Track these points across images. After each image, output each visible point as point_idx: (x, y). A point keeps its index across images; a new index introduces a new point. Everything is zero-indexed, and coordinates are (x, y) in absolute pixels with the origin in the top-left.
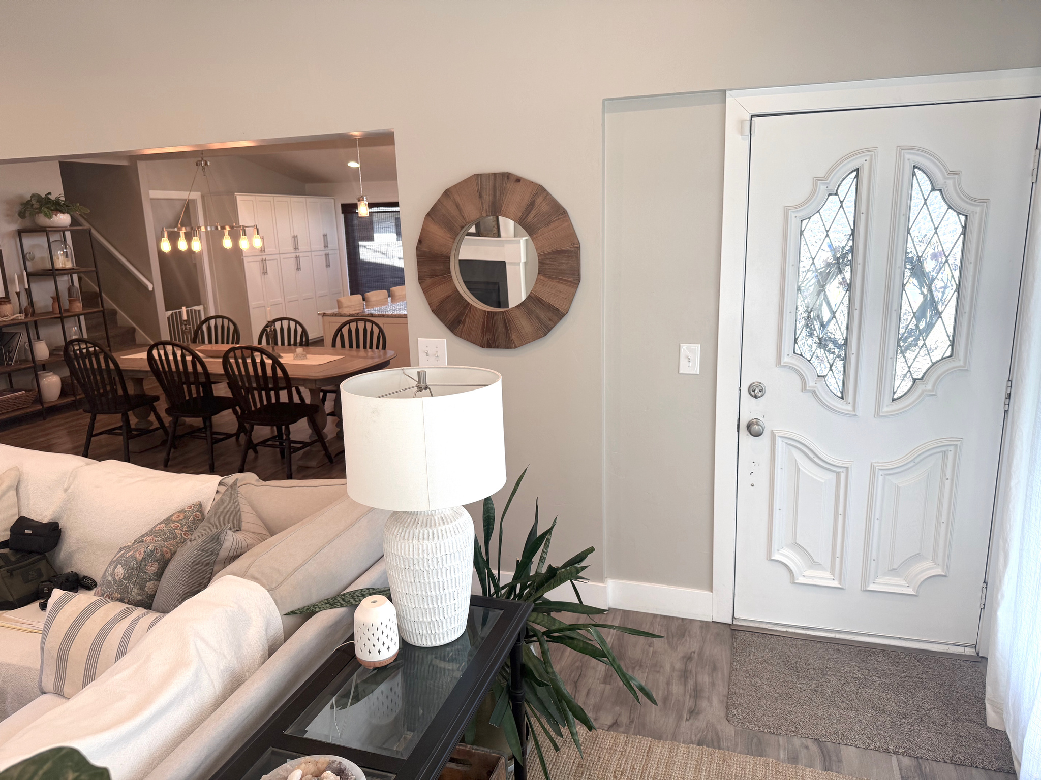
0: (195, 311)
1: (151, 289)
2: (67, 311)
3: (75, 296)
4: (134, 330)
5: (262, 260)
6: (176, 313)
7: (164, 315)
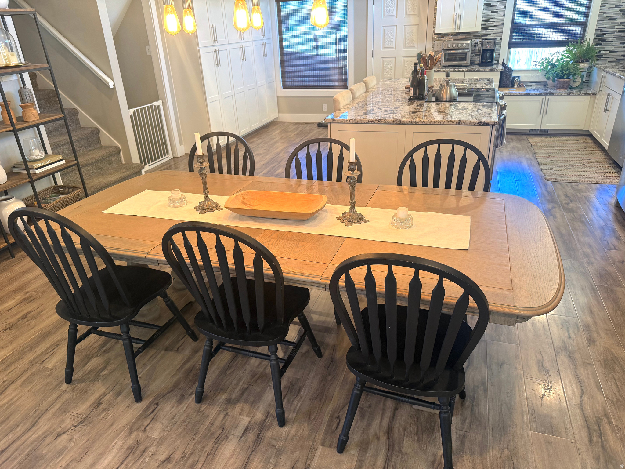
0: (155, 106)
1: (112, 87)
2: (20, 119)
3: (29, 101)
4: (98, 130)
5: (216, 51)
6: (138, 110)
7: (127, 113)
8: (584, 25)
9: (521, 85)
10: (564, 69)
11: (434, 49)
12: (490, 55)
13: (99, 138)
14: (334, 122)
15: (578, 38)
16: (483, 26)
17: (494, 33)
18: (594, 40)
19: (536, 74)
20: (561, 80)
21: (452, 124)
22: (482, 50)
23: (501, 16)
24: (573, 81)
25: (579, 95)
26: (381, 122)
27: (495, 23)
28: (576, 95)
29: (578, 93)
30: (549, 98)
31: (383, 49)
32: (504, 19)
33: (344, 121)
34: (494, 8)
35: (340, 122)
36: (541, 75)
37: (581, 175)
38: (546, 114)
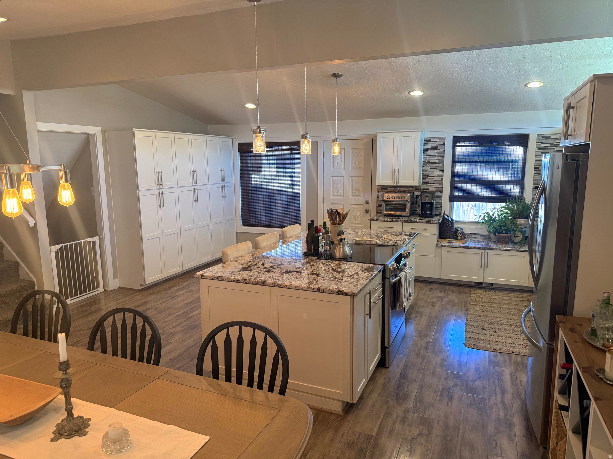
8: (521, 183)
9: (464, 236)
10: (502, 224)
11: (378, 199)
12: (430, 207)
13: (19, 272)
14: (203, 277)
15: (517, 195)
16: (424, 180)
17: (434, 187)
18: (532, 198)
19: (479, 226)
20: (500, 235)
21: (312, 290)
22: (422, 202)
23: (440, 173)
24: (515, 236)
25: (518, 251)
26: (246, 282)
27: (435, 179)
28: (515, 251)
29: (517, 249)
30: (488, 253)
31: (332, 196)
32: (443, 175)
33: (212, 278)
34: (432, 165)
35: (208, 278)
36: (485, 228)
37: (505, 342)
38: (487, 268)
